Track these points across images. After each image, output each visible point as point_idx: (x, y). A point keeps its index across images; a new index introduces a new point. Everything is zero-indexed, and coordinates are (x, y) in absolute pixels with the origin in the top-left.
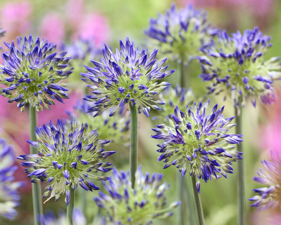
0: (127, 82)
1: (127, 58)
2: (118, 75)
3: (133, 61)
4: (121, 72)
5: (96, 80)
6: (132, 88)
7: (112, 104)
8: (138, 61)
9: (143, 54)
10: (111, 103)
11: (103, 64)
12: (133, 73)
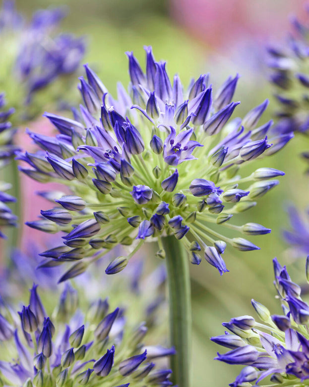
0: (157, 171)
1: (152, 100)
2: (130, 151)
3: (170, 110)
4: (137, 142)
5: (66, 165)
6: (172, 186)
7: (114, 240)
8: (185, 106)
9: (200, 90)
10: (111, 239)
11: (84, 123)
12: (172, 142)
